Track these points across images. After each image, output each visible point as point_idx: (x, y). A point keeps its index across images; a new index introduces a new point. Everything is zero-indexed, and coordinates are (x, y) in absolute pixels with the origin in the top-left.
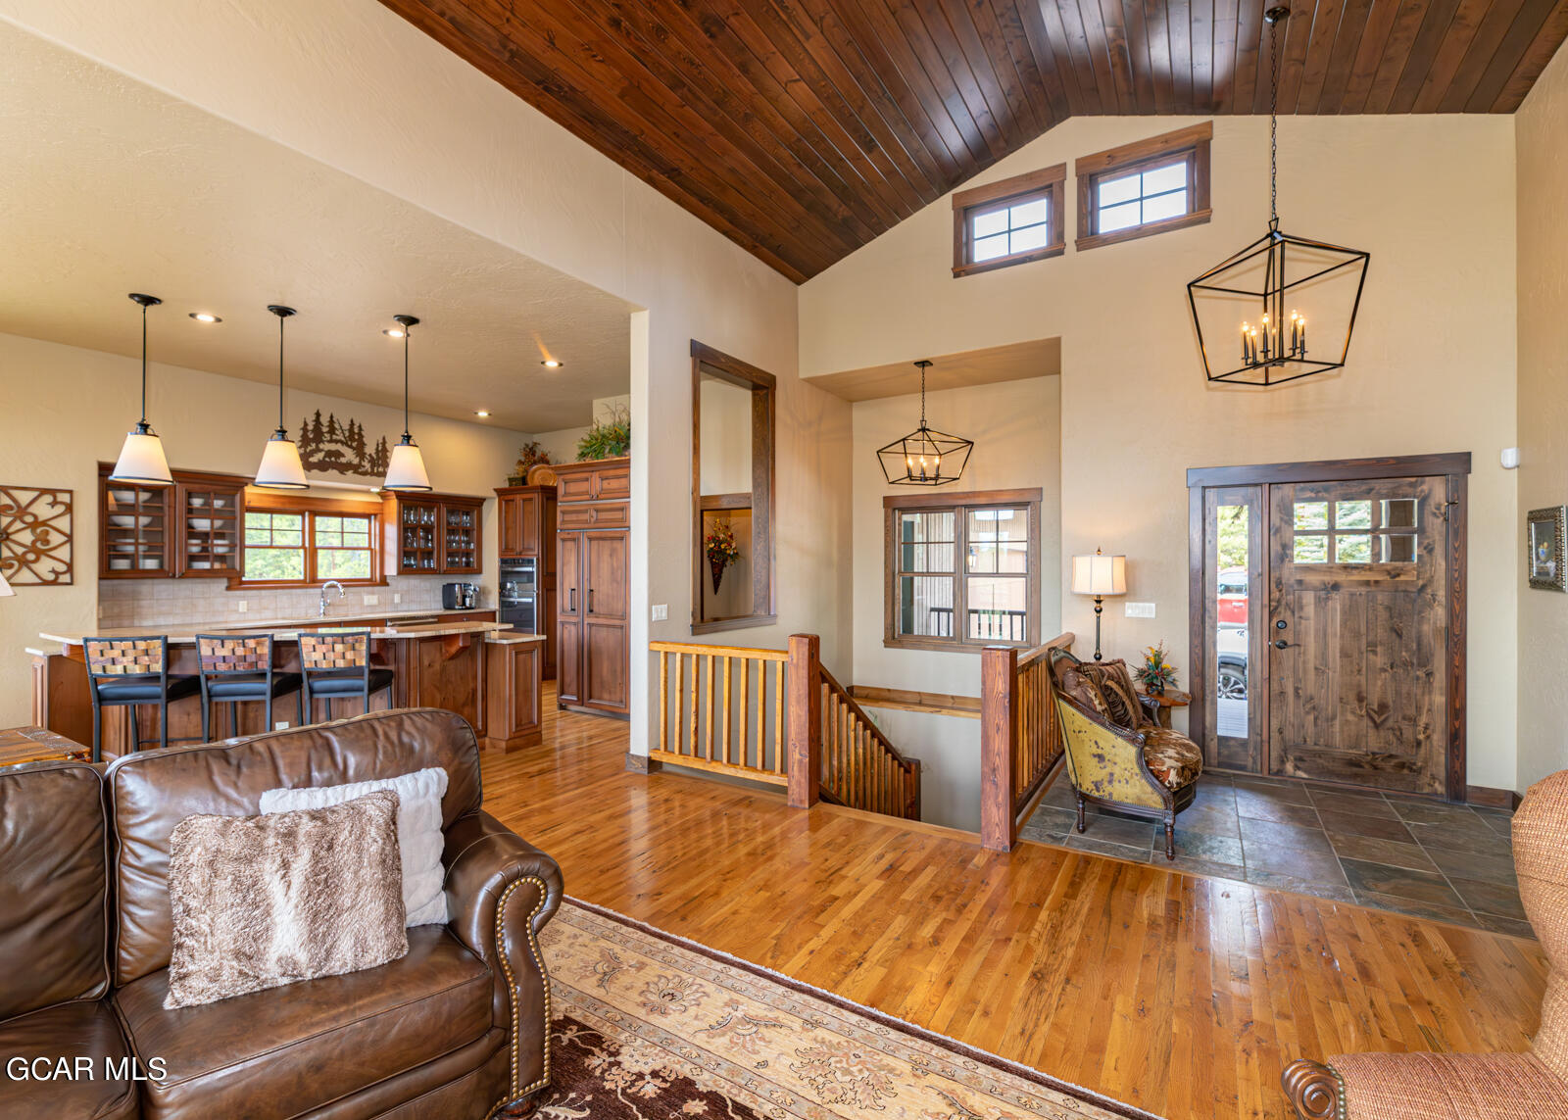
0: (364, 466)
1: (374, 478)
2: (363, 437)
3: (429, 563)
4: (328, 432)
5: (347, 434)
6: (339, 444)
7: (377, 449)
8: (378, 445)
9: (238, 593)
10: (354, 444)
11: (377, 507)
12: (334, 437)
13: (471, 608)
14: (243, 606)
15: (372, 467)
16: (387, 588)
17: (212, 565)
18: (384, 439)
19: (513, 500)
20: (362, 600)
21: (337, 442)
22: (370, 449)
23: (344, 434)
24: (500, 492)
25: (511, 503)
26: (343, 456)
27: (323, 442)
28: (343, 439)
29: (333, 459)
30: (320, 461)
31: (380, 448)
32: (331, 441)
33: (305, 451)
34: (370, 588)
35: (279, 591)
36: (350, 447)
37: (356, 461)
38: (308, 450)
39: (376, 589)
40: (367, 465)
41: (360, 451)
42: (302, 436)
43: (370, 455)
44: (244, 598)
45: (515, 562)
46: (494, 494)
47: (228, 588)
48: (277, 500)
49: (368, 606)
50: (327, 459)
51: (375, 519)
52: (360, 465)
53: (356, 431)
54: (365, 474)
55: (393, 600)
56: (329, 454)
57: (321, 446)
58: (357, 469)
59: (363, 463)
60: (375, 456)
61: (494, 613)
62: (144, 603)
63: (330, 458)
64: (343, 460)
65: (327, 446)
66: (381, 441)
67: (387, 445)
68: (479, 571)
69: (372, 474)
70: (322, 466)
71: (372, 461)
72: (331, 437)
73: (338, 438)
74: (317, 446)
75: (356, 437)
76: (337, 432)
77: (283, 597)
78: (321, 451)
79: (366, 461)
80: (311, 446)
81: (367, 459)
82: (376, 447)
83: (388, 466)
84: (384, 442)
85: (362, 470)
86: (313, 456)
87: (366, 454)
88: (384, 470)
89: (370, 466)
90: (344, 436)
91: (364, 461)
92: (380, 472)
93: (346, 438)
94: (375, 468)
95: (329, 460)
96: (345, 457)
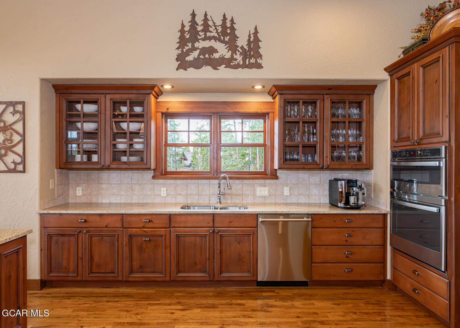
0: (236, 60)
1: (246, 70)
2: (235, 30)
3: (313, 158)
4: (202, 31)
5: (220, 29)
6: (213, 41)
7: (249, 40)
8: (249, 36)
9: (161, 181)
10: (227, 39)
11: (266, 106)
12: (208, 34)
13: (358, 207)
14: (163, 191)
15: (244, 60)
16: (277, 180)
17: (128, 159)
18: (256, 28)
19: (408, 74)
20: (255, 190)
21: (210, 38)
22: (242, 42)
23: (217, 30)
24: (391, 70)
25: (406, 78)
26: (216, 51)
27: (198, 40)
28: (216, 35)
29: (207, 56)
30: (195, 59)
31: (252, 39)
32: (205, 39)
33: (182, 51)
34: (262, 181)
35: (189, 181)
36: (223, 41)
37: (228, 55)
38: (184, 50)
39: (268, 181)
40: (239, 58)
41: (232, 46)
42: (180, 38)
43: (242, 47)
44: (164, 185)
45: (412, 155)
46: (386, 76)
47: (154, 177)
48: (187, 106)
49: (259, 196)
50: (202, 57)
51: (268, 117)
52: (232, 59)
53: (229, 24)
54: (236, 67)
55: (283, 194)
56: (204, 51)
57: (196, 45)
58: (228, 63)
59: (235, 57)
60: (246, 47)
61: (385, 215)
62: (104, 186)
63: (204, 56)
64: (216, 56)
65: (201, 44)
66: (253, 31)
67: (259, 35)
68: (369, 167)
69: (244, 66)
70: (197, 64)
71: (245, 54)
72: (205, 34)
73: (212, 34)
74: (193, 45)
75: (229, 31)
76: (211, 29)
77: (193, 185)
78: (196, 49)
79: (238, 53)
80: (187, 46)
81: (239, 51)
82: (248, 38)
83: (260, 56)
84: (256, 32)
85: (234, 63)
86: (189, 55)
87: (238, 46)
88: (256, 61)
89: (242, 58)
90: (217, 32)
91: (236, 54)
92: (253, 63)
93: (218, 33)
94: (248, 59)
95: (203, 57)
96: (218, 52)
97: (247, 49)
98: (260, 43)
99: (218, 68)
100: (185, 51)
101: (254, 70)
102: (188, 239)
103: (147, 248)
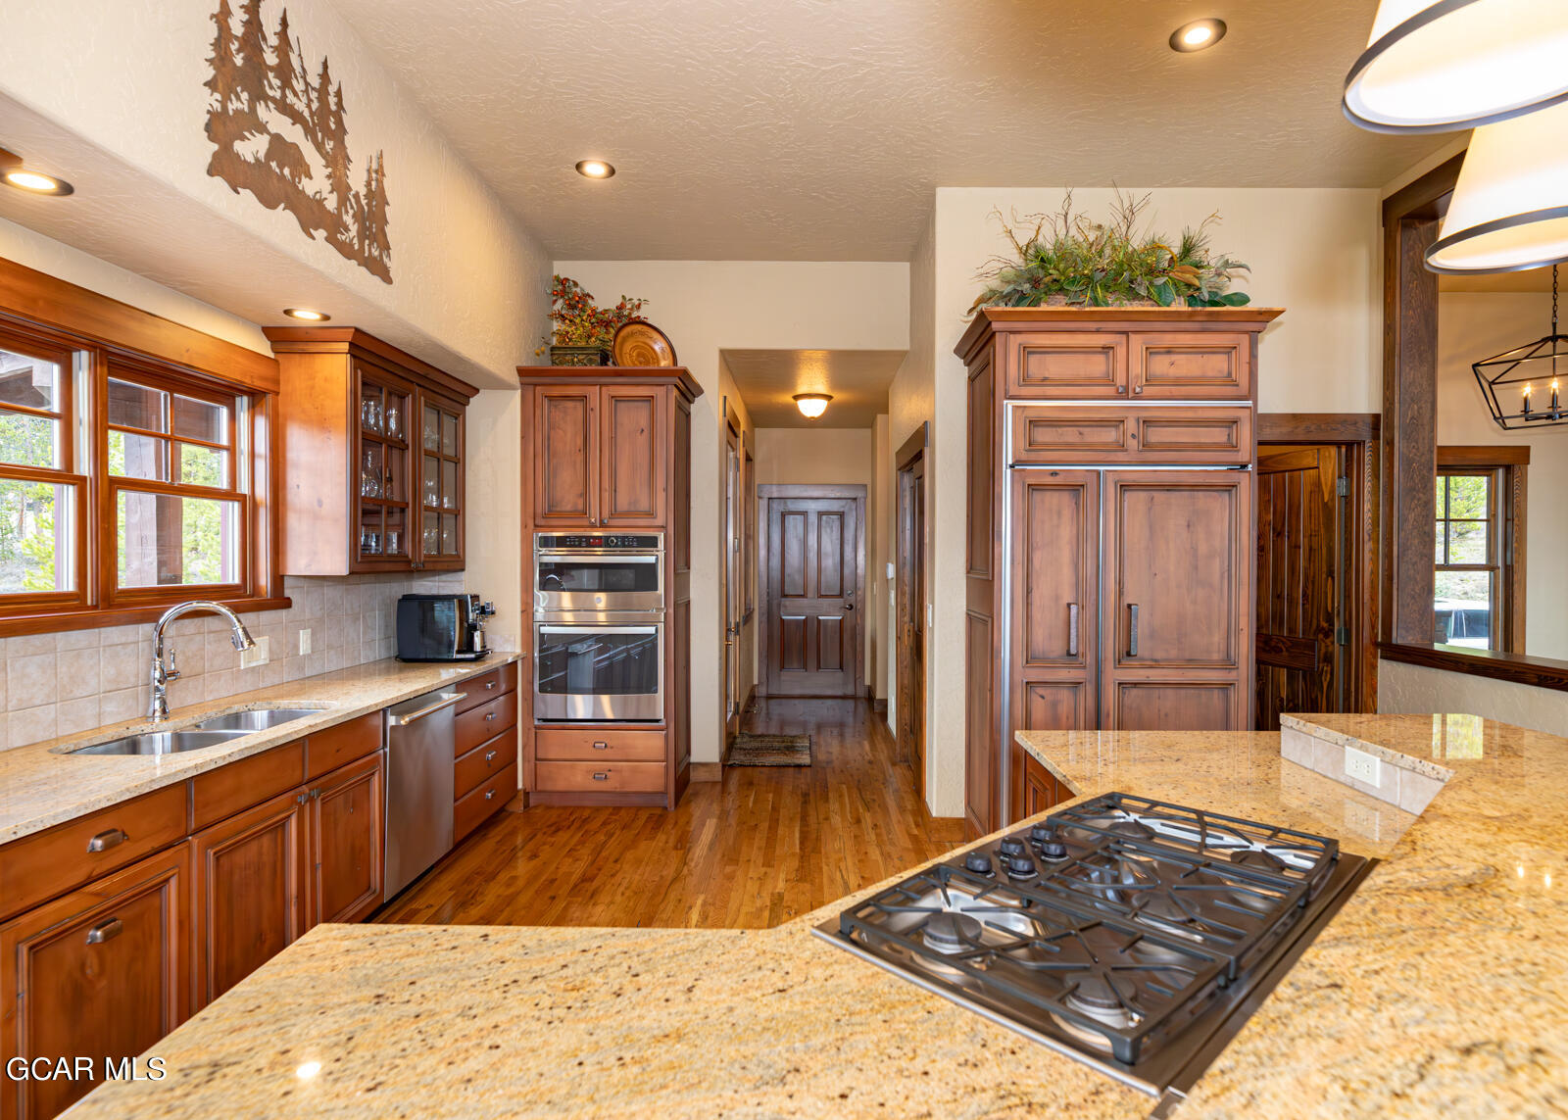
0: (346, 228)
1: (364, 271)
2: (344, 130)
4: (275, 70)
5: (315, 104)
6: (300, 129)
7: (368, 184)
8: (369, 171)
10: (329, 147)
11: (262, 370)
12: (290, 96)
18: (380, 159)
19: (569, 398)
21: (294, 115)
22: (355, 180)
23: (310, 100)
24: (532, 376)
25: (564, 401)
26: (307, 171)
27: (266, 98)
28: (306, 114)
29: (287, 171)
30: (258, 162)
31: (373, 186)
32: (284, 108)
33: (224, 105)
36: (319, 147)
37: (331, 203)
38: (230, 108)
40: (352, 226)
41: (340, 187)
42: (216, 47)
43: (357, 196)
49: (246, 671)
50: (274, 165)
52: (339, 220)
53: (332, 100)
55: (296, 647)
56: (280, 148)
57: (262, 112)
58: (333, 229)
59: (344, 216)
60: (364, 202)
61: (514, 665)
63: (281, 167)
64: (307, 187)
65: (273, 119)
66: (375, 163)
67: (385, 184)
69: (361, 258)
70: (264, 187)
71: (361, 220)
72: (283, 92)
73: (300, 106)
74: (252, 106)
75: (332, 124)
76: (295, 83)
78: (262, 128)
79: (351, 212)
80: (238, 98)
81: (352, 208)
82: (365, 177)
83: (388, 248)
84: (380, 171)
85: (344, 237)
86: (243, 138)
87: (349, 189)
88: (381, 255)
89: (358, 232)
90: (309, 106)
91: (347, 212)
92: (375, 258)
93: (312, 114)
94: (367, 242)
95: (277, 170)
96: (311, 178)
97: (366, 208)
98: (387, 208)
99: (312, 231)
100: (231, 113)
101: (377, 280)
102: (240, 857)
103: (102, 972)
